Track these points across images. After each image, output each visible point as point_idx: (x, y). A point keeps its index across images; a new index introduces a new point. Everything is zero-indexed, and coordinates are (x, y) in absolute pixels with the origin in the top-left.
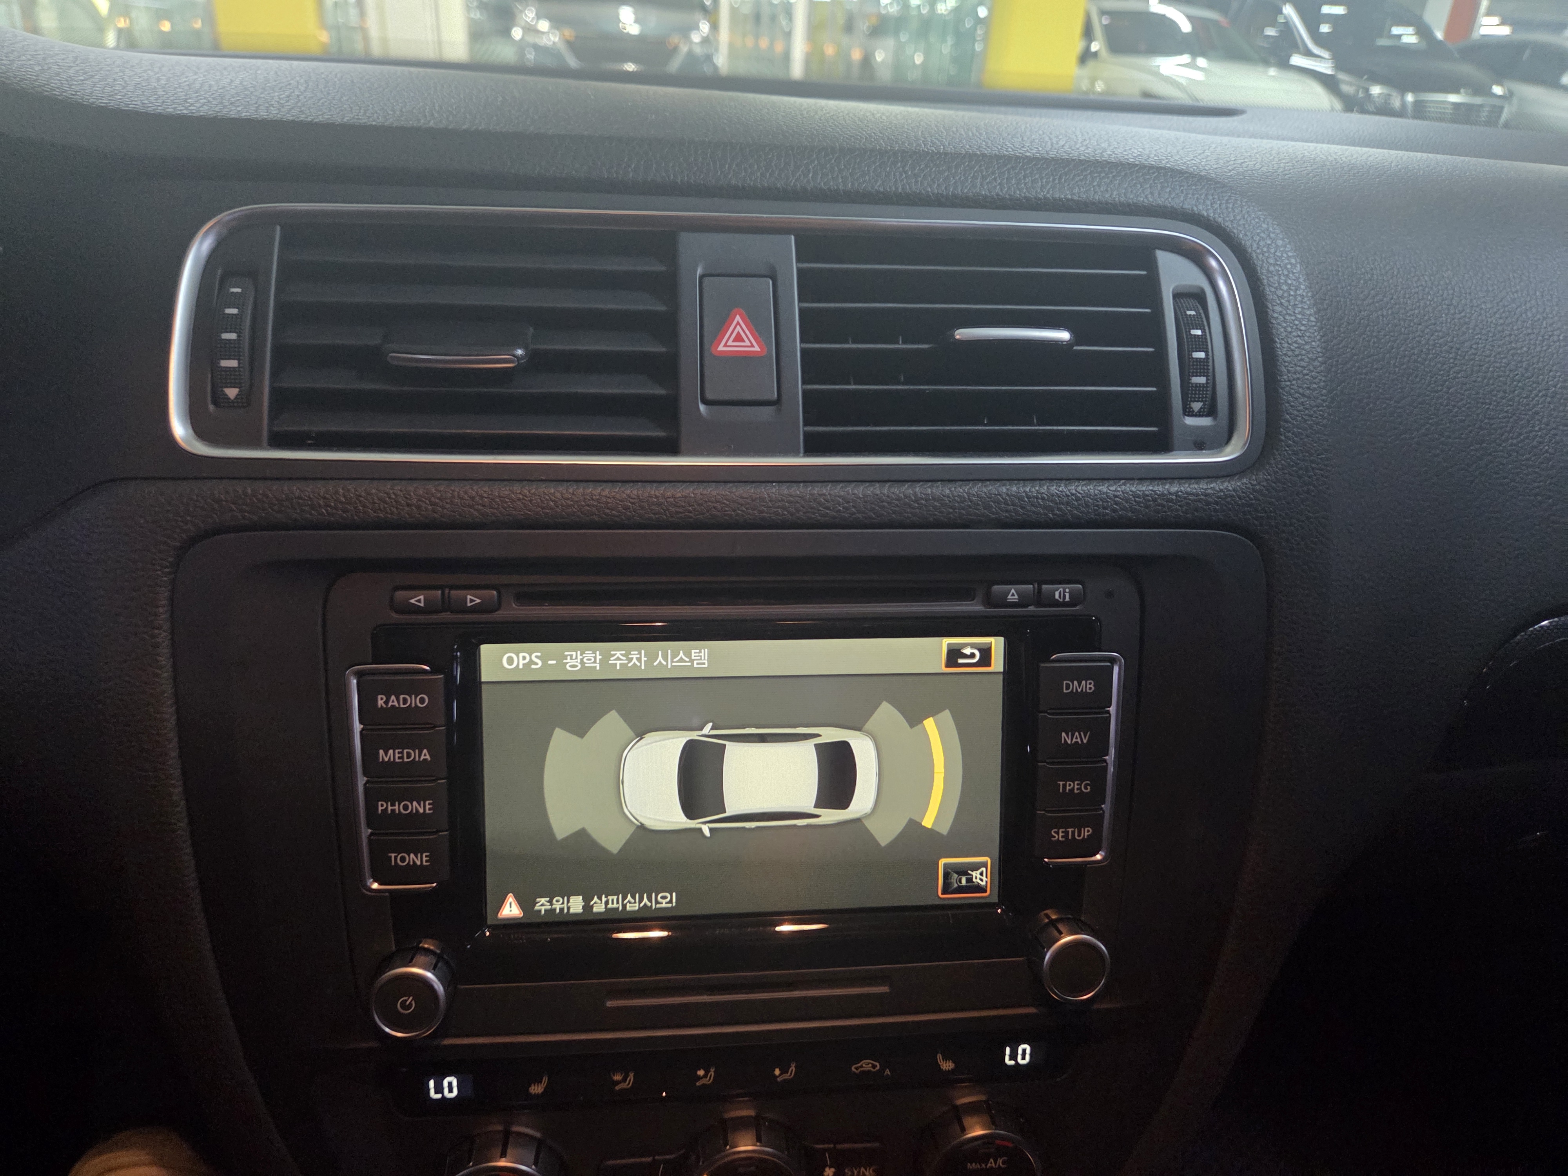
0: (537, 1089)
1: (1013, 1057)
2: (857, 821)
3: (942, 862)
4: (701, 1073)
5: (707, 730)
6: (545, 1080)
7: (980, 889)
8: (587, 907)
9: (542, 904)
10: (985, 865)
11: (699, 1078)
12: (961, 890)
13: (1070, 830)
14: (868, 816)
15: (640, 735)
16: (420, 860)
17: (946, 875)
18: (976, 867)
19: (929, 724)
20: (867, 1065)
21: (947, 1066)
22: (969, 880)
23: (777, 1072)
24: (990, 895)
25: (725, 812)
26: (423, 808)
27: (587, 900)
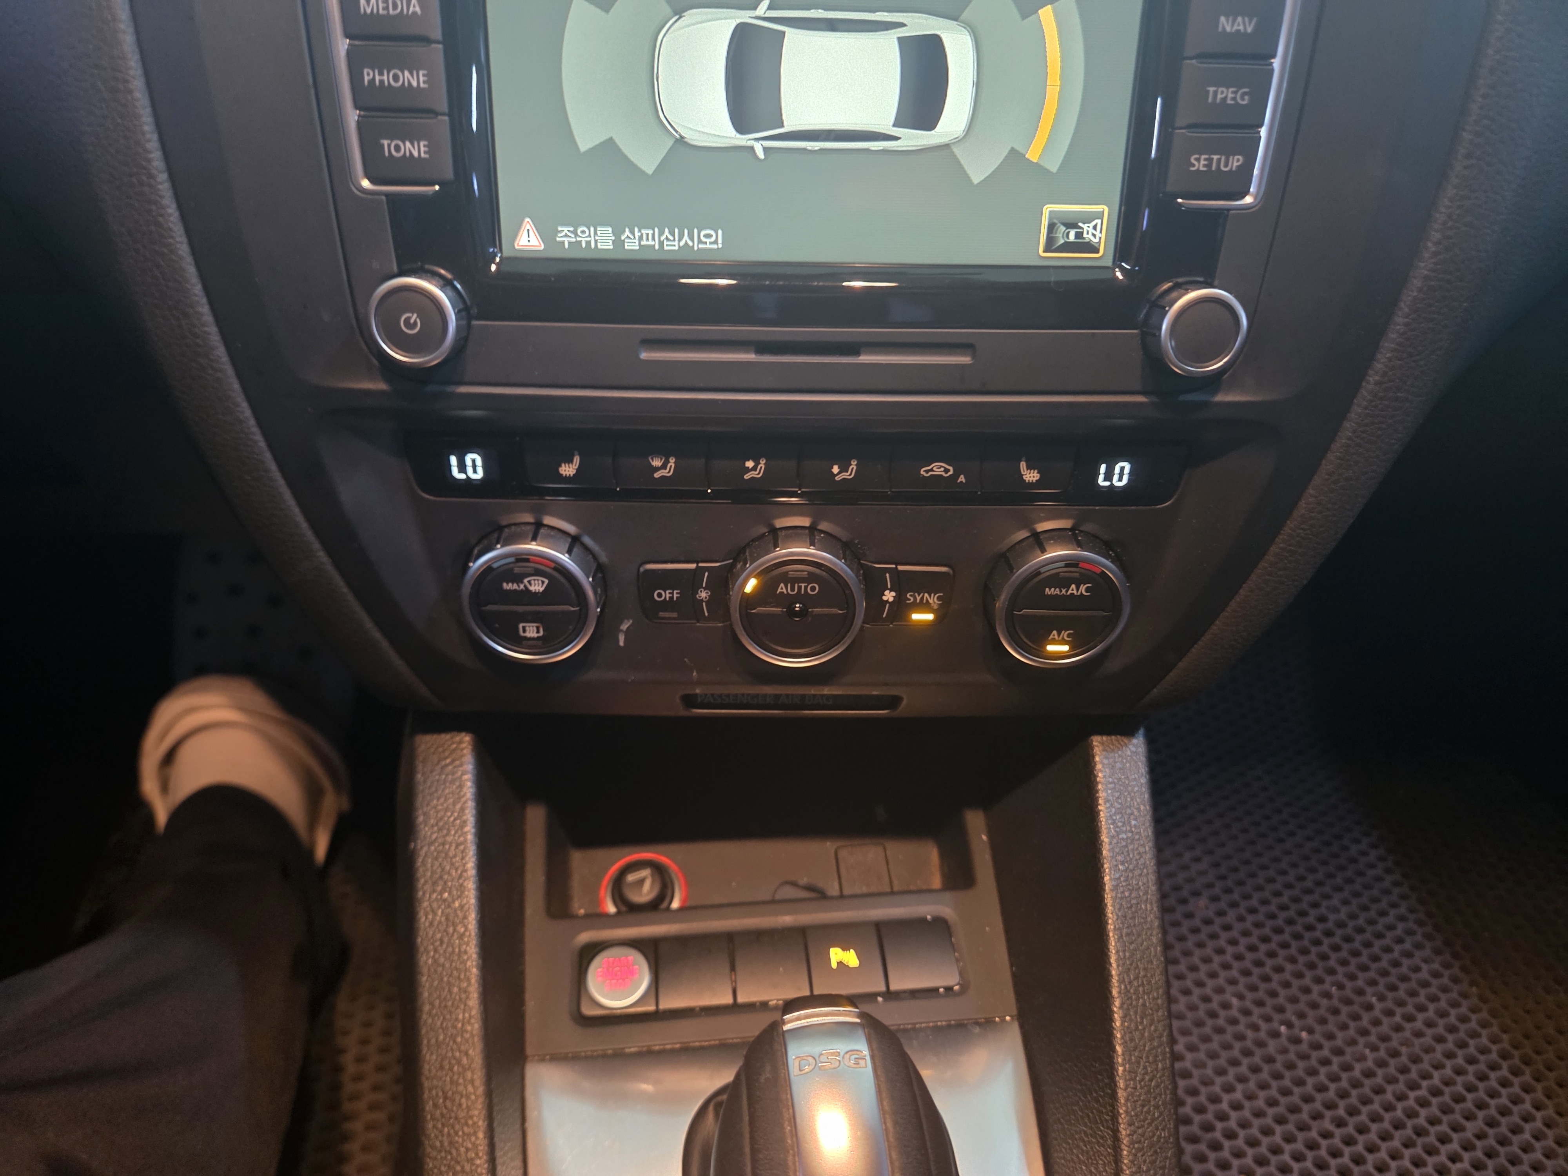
0: (568, 470)
1: (1109, 476)
2: (946, 147)
3: (1047, 209)
4: (750, 464)
5: (762, 10)
6: (577, 460)
7: (1091, 248)
8: (618, 243)
9: (565, 236)
10: (1100, 215)
11: (748, 470)
12: (1068, 247)
13: (1215, 157)
14: (960, 141)
15: (679, 12)
16: (417, 149)
17: (1051, 227)
18: (1088, 218)
19: (1046, 14)
20: (938, 469)
21: (1031, 476)
22: (1079, 235)
23: (836, 469)
24: (1104, 254)
25: (782, 126)
26: (416, 79)
27: (617, 233)
